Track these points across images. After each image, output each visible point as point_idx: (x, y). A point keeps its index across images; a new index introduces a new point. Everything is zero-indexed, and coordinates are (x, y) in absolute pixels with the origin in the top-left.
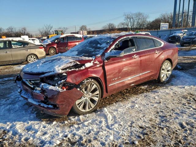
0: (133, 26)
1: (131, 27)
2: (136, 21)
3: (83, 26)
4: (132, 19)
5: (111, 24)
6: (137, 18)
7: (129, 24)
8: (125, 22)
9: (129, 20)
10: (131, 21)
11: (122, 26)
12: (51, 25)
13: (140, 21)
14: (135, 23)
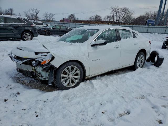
1: (116, 21)
2: (121, 16)
3: (71, 15)
5: (97, 16)
6: (123, 13)
8: (111, 15)
10: (117, 15)
13: (125, 17)
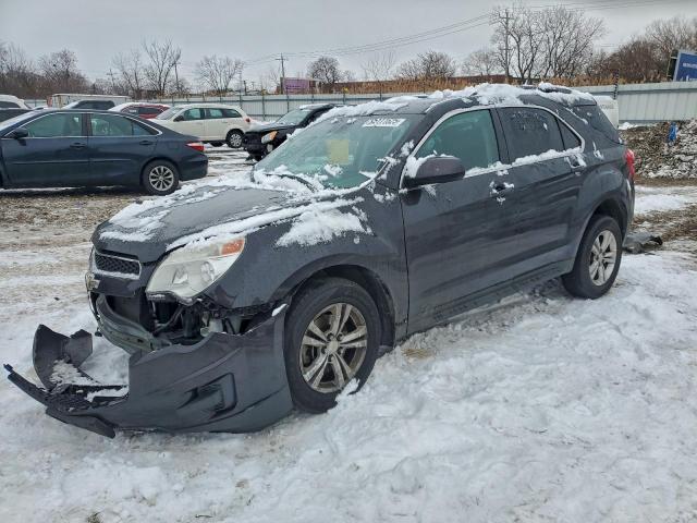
0: (529, 68)
1: (520, 76)
2: (543, 47)
3: (322, 60)
4: (525, 40)
5: (434, 58)
6: (551, 33)
7: (514, 60)
8: (495, 47)
9: (512, 42)
10: (522, 46)
11: (484, 66)
12: (174, 48)
14: (540, 58)
